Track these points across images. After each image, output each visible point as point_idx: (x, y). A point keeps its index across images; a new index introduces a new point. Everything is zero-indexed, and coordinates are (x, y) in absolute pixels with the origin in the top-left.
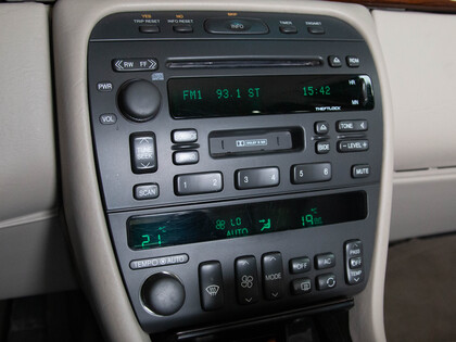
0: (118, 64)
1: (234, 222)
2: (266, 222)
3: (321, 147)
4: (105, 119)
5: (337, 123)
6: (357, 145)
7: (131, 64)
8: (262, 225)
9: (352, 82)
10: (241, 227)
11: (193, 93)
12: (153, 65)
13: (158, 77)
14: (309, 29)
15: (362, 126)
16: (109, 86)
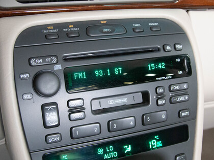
0: (32, 62)
1: (109, 149)
2: (128, 147)
3: (160, 102)
4: (25, 97)
5: (170, 86)
6: (182, 98)
7: (41, 61)
8: (126, 149)
9: (178, 60)
10: (113, 151)
11: (80, 75)
12: (55, 60)
13: (58, 67)
14: (151, 28)
15: (185, 86)
16: (27, 76)
